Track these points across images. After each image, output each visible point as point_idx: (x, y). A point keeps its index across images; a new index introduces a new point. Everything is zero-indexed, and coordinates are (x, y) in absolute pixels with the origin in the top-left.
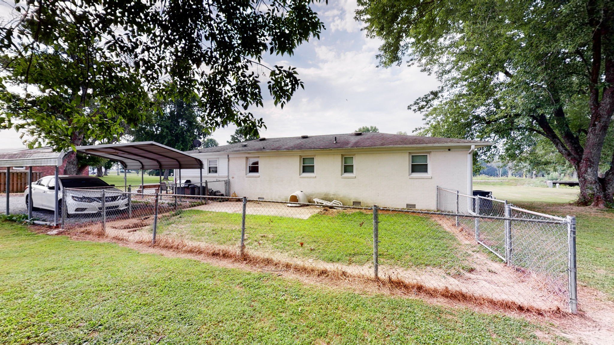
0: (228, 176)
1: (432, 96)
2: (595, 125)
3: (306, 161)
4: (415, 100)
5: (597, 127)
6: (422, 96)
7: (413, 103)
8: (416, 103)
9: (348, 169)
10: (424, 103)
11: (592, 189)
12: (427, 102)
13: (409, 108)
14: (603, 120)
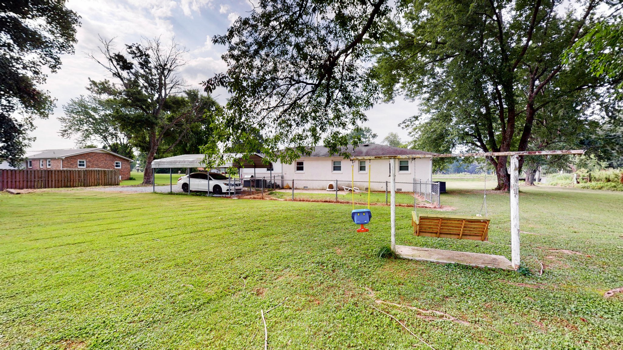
0: (282, 173)
1: (414, 119)
2: (504, 143)
3: (336, 163)
4: (403, 120)
5: (505, 145)
6: (408, 118)
7: (401, 122)
8: (404, 122)
9: (362, 168)
10: (409, 123)
11: (503, 180)
12: (411, 122)
13: (399, 125)
14: (507, 140)
